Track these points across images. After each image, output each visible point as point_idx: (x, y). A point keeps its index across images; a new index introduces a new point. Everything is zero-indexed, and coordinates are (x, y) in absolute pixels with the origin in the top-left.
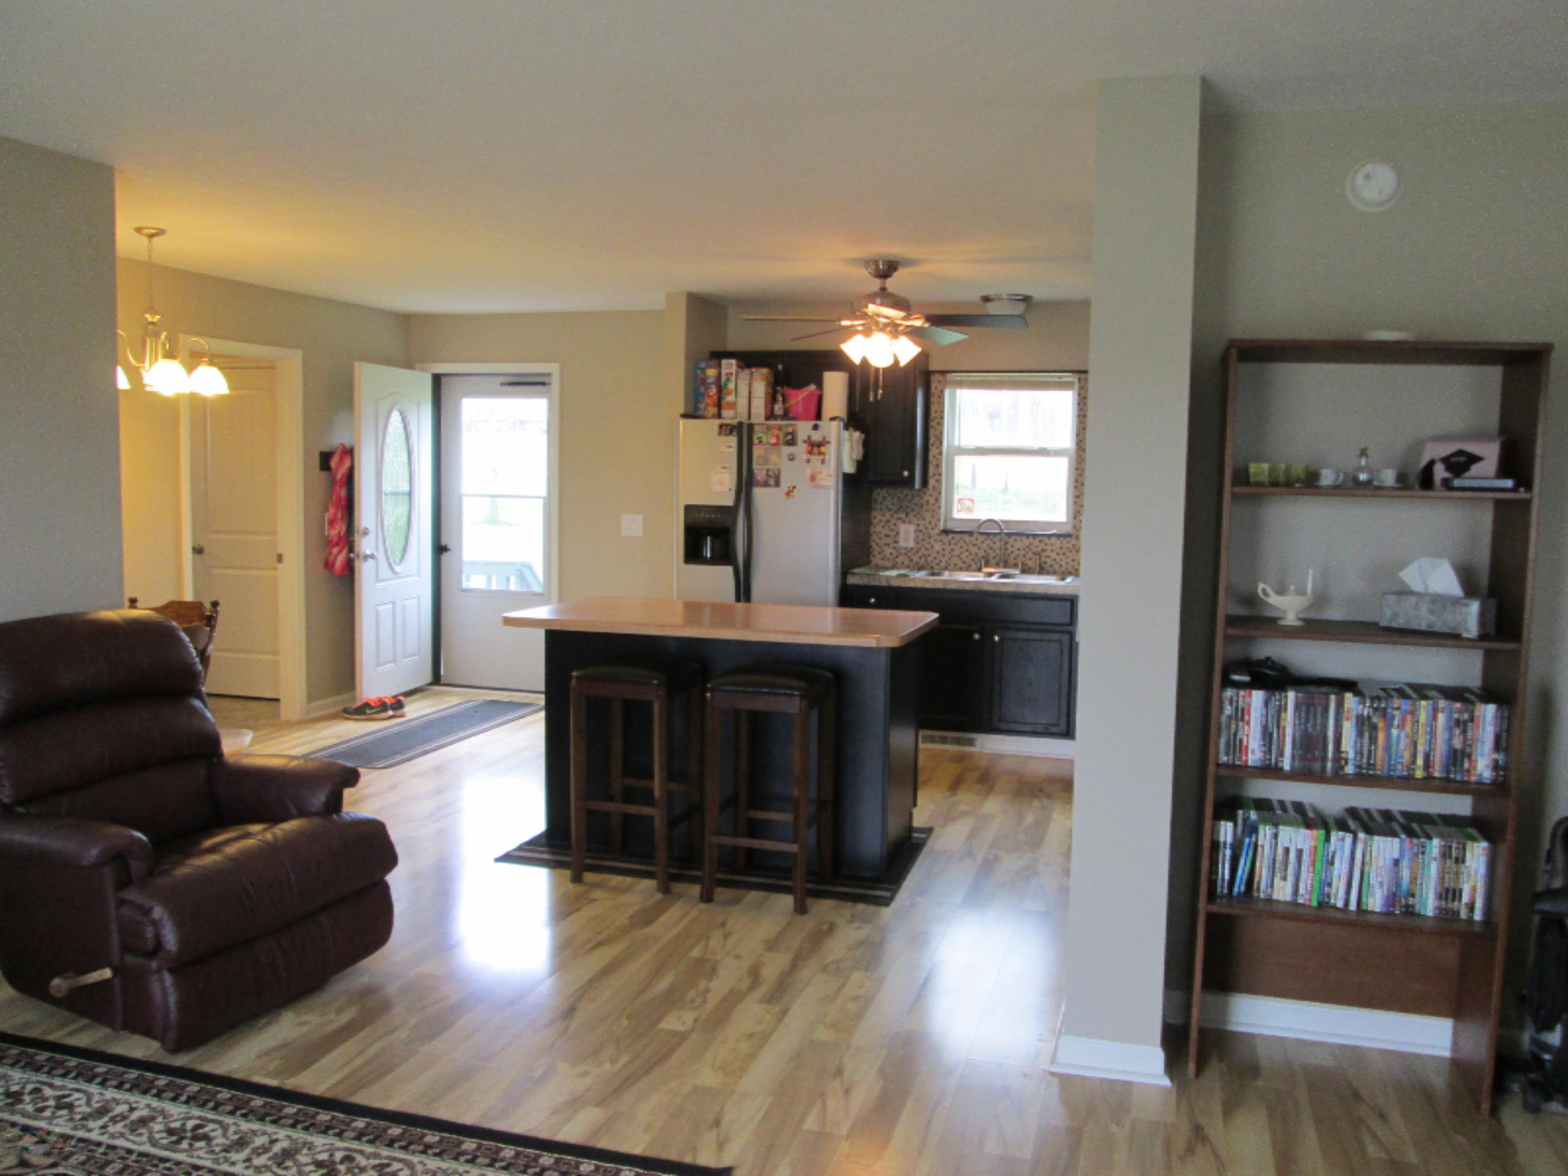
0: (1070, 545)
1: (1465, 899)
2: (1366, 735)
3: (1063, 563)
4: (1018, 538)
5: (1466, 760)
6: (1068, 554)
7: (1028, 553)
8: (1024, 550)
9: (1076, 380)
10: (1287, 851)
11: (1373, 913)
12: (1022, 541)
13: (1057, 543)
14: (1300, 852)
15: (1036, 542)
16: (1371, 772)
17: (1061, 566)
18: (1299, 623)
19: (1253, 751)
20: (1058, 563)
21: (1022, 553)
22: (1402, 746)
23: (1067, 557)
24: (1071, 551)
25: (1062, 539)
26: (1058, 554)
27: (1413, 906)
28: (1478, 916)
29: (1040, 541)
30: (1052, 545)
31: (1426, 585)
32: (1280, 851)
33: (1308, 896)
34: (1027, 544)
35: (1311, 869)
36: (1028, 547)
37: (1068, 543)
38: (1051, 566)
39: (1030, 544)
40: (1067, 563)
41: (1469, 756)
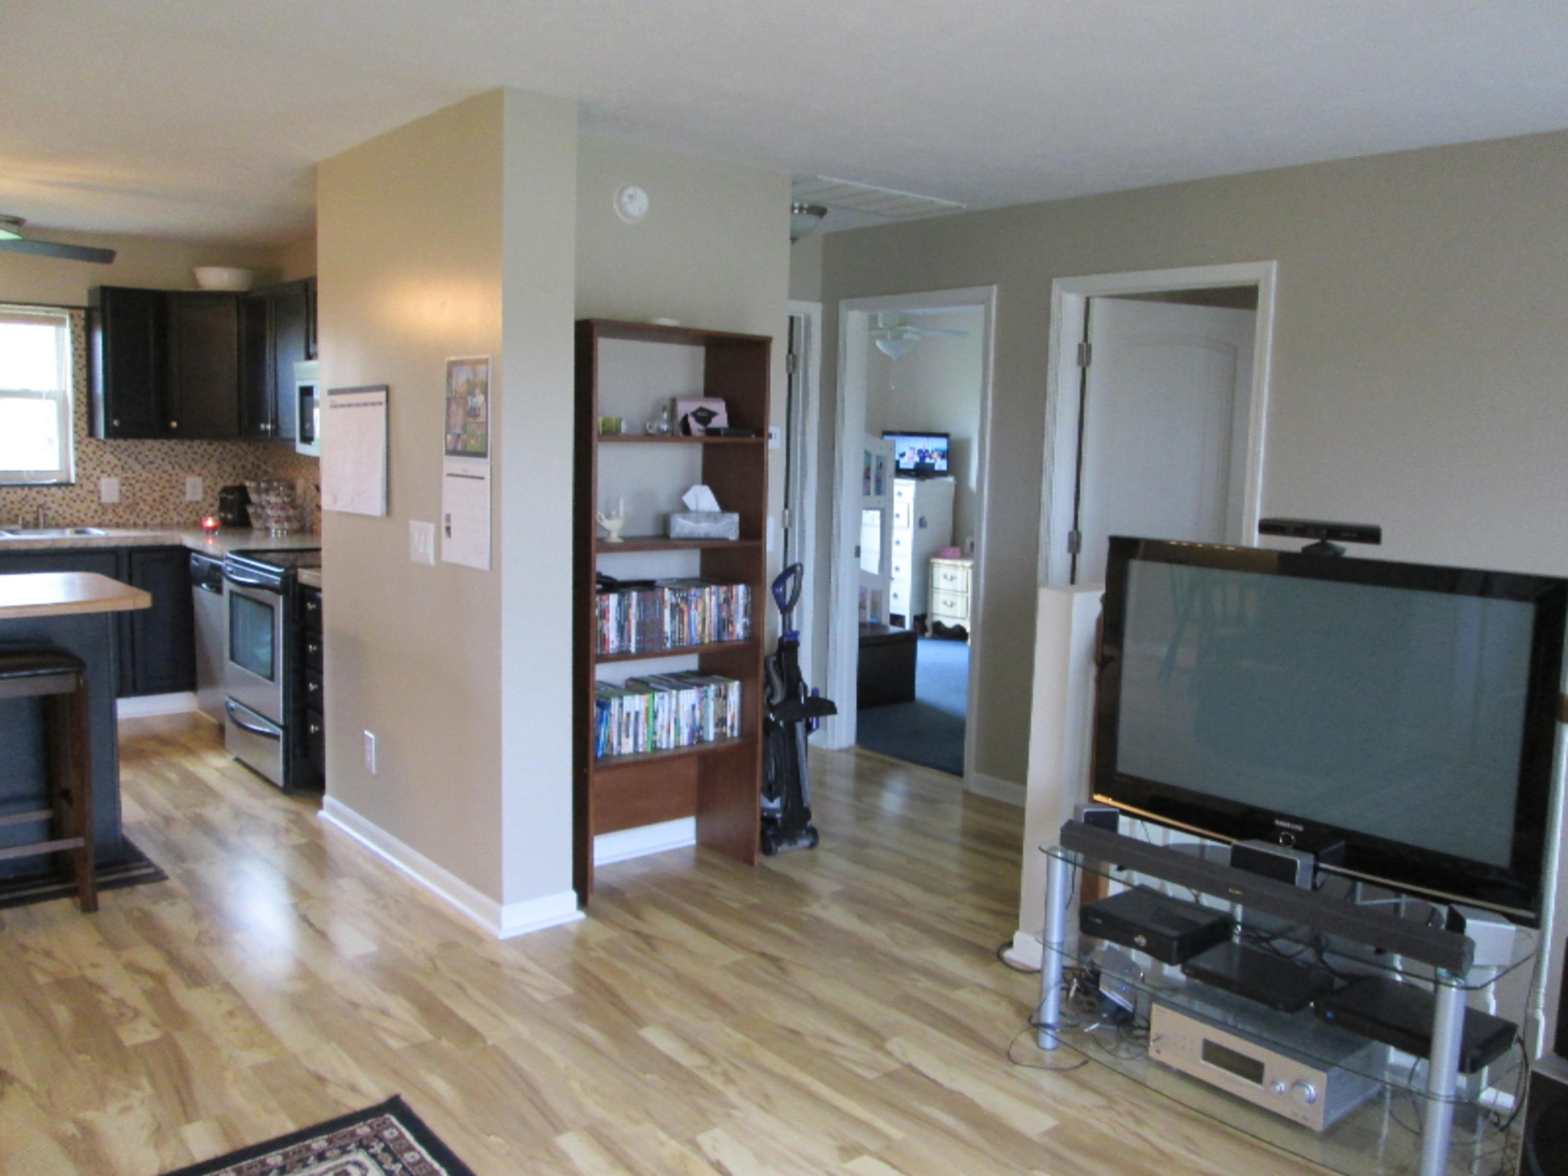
0: (73, 495)
1: (729, 723)
2: (677, 618)
3: (67, 514)
4: (11, 490)
5: (730, 626)
6: (72, 504)
7: (24, 505)
8: (19, 502)
9: (67, 317)
10: (628, 715)
11: (683, 746)
12: (15, 493)
13: (58, 493)
14: (637, 714)
15: (33, 493)
16: (681, 644)
17: (65, 518)
18: (619, 541)
19: (613, 642)
20: (60, 515)
21: (16, 506)
22: (697, 622)
23: (71, 508)
24: (75, 501)
25: (63, 488)
26: (60, 505)
27: (702, 737)
28: (736, 733)
29: (38, 492)
30: (53, 495)
31: (697, 505)
32: (625, 716)
33: (644, 746)
34: (23, 496)
35: (646, 725)
36: (23, 499)
37: (71, 492)
38: (53, 518)
39: (27, 496)
40: (72, 515)
41: (732, 623)
